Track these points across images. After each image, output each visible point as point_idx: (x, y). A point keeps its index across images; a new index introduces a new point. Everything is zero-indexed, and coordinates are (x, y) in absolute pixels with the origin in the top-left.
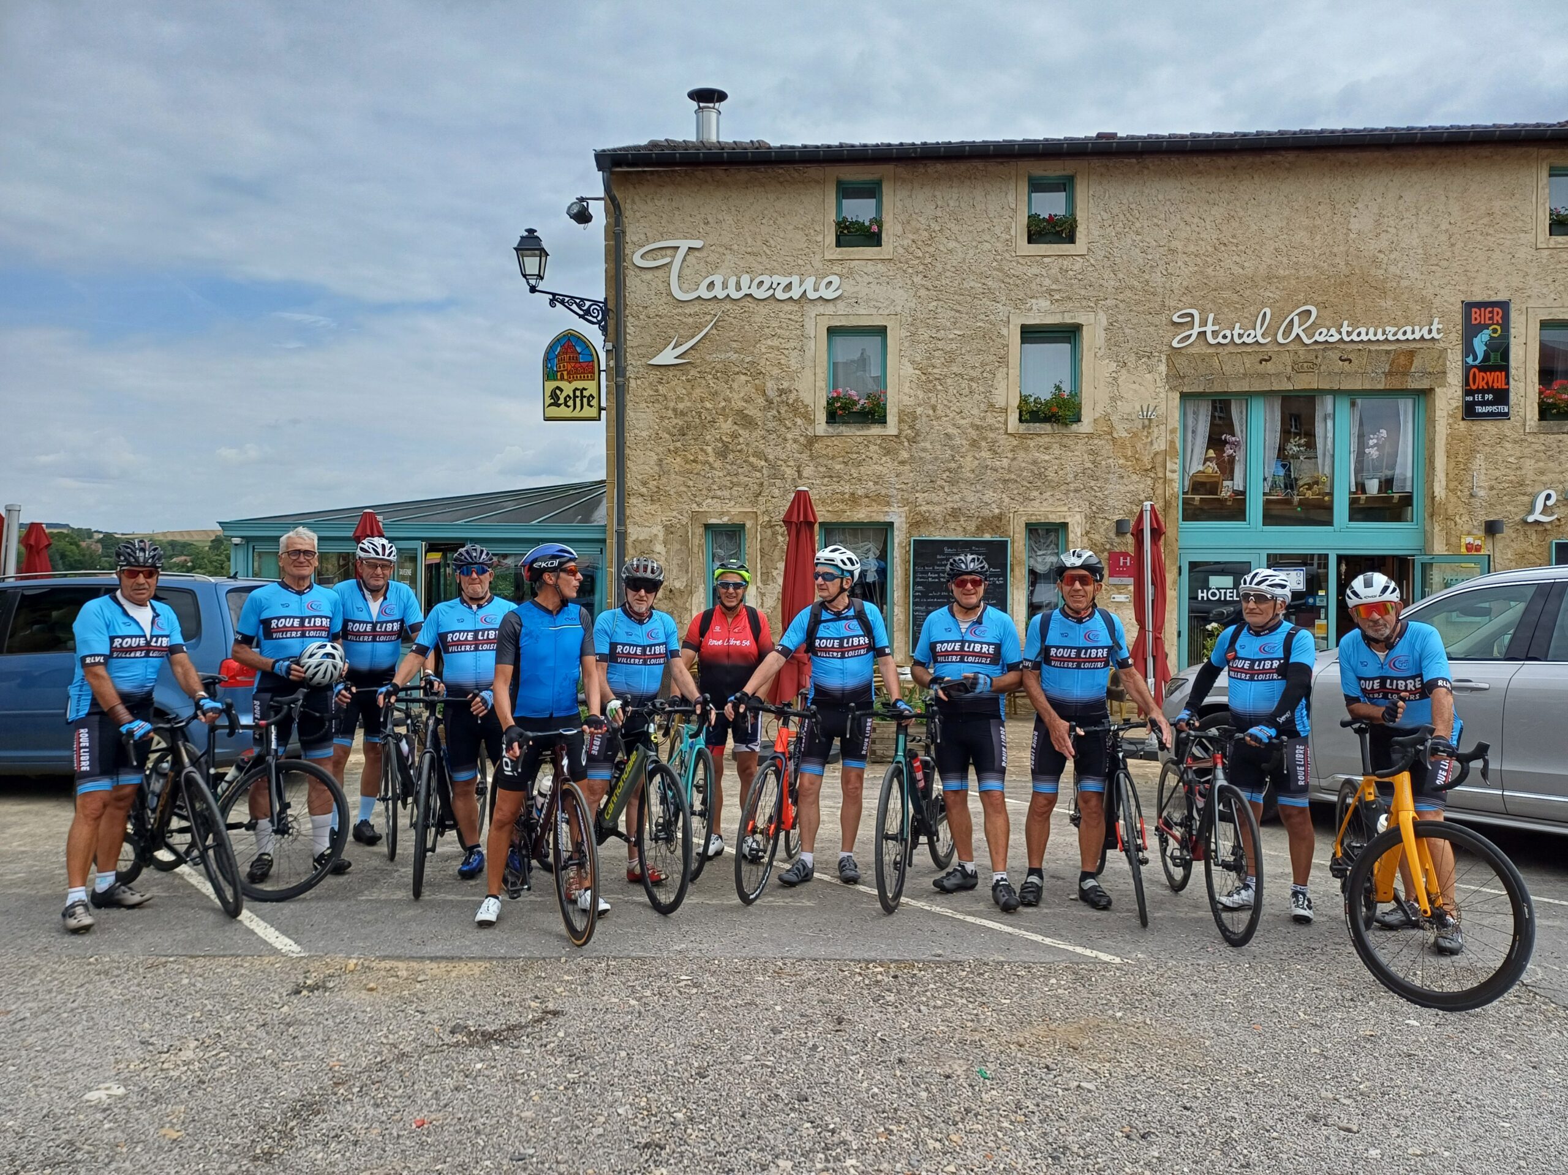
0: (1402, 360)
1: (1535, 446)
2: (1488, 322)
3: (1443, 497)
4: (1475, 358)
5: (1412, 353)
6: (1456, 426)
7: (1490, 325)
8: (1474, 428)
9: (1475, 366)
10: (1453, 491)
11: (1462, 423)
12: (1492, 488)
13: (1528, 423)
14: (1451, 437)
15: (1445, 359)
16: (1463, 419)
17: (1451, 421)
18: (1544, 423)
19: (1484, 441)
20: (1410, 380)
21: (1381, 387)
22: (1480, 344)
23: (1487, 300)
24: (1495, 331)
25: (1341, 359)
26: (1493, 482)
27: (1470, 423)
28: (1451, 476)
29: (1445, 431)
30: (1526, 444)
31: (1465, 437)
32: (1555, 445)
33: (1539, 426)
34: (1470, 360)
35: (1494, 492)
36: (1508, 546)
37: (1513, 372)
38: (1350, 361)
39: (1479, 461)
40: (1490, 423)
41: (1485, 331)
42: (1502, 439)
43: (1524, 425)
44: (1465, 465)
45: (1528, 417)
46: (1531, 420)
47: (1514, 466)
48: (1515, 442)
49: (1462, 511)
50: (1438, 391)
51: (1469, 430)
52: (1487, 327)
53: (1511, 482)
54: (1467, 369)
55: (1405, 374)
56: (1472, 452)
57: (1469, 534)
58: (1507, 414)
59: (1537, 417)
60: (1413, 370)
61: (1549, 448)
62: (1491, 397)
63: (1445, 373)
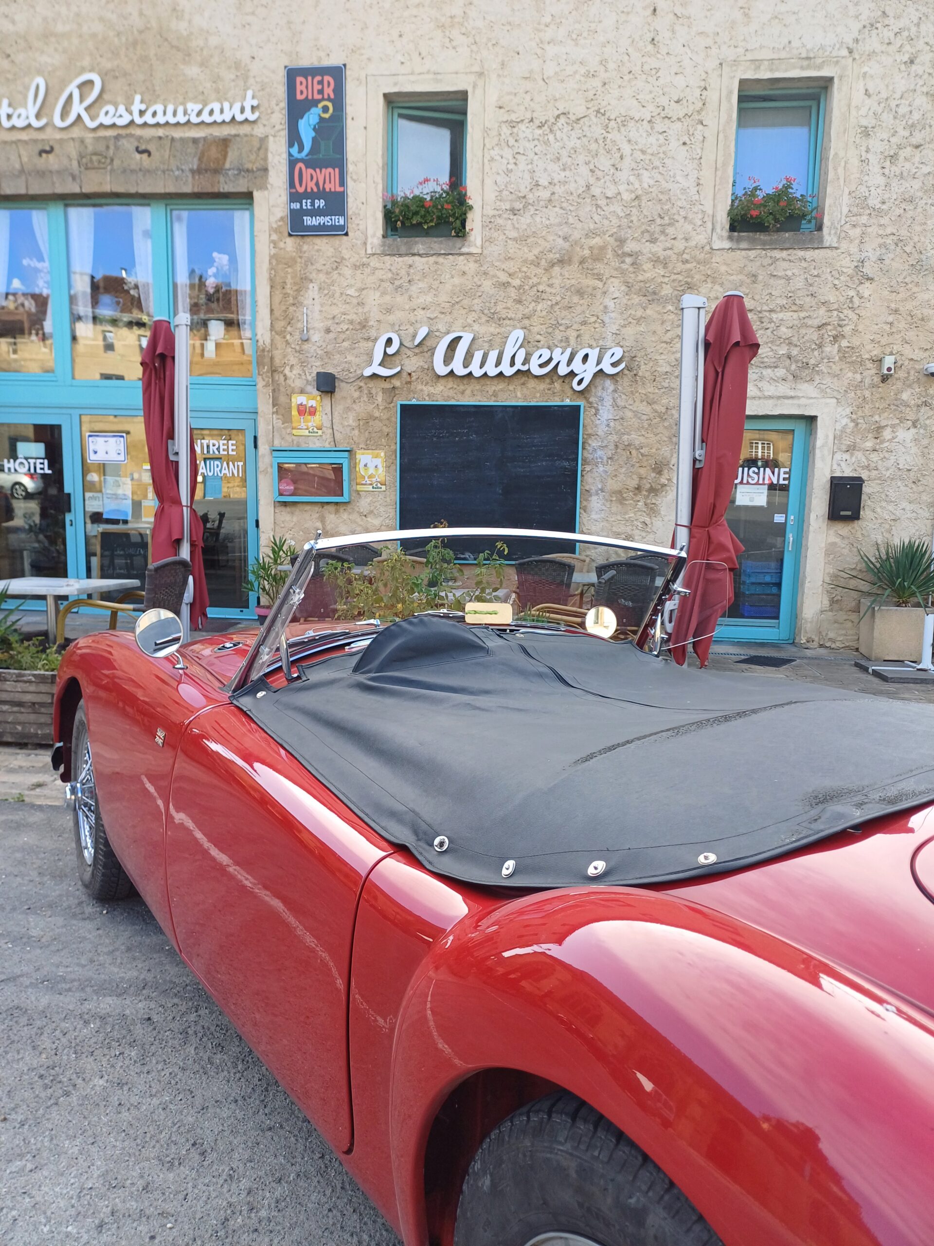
0: (214, 153)
1: (379, 274)
2: (317, 97)
3: (268, 341)
4: (301, 149)
5: (225, 143)
6: (282, 245)
7: (319, 101)
8: (305, 247)
9: (301, 160)
10: (282, 333)
11: (290, 241)
12: (328, 331)
13: (370, 241)
14: (276, 260)
15: (267, 150)
16: (290, 235)
17: (275, 237)
18: (389, 241)
19: (318, 266)
20: (222, 179)
21: (187, 189)
22: (306, 127)
23: (316, 64)
24: (325, 109)
25: (138, 150)
26: (329, 323)
27: (298, 240)
28: (277, 313)
29: (267, 251)
30: (367, 271)
31: (294, 260)
32: (403, 272)
33: (383, 245)
34: (295, 150)
35: (331, 336)
36: (348, 409)
37: (351, 168)
38: (149, 153)
39: (312, 292)
40: (325, 240)
41: (314, 110)
42: (338, 263)
43: (365, 243)
44: (295, 298)
45: (370, 232)
46: (374, 235)
47: (355, 301)
48: (356, 267)
49: (293, 360)
50: (256, 194)
51: (299, 250)
52: (315, 103)
53: (351, 322)
54: (292, 163)
55: (216, 171)
56: (303, 281)
57: (302, 392)
58: (342, 228)
59: (380, 232)
60: (227, 166)
61: (396, 276)
62: (322, 203)
63: (266, 170)
